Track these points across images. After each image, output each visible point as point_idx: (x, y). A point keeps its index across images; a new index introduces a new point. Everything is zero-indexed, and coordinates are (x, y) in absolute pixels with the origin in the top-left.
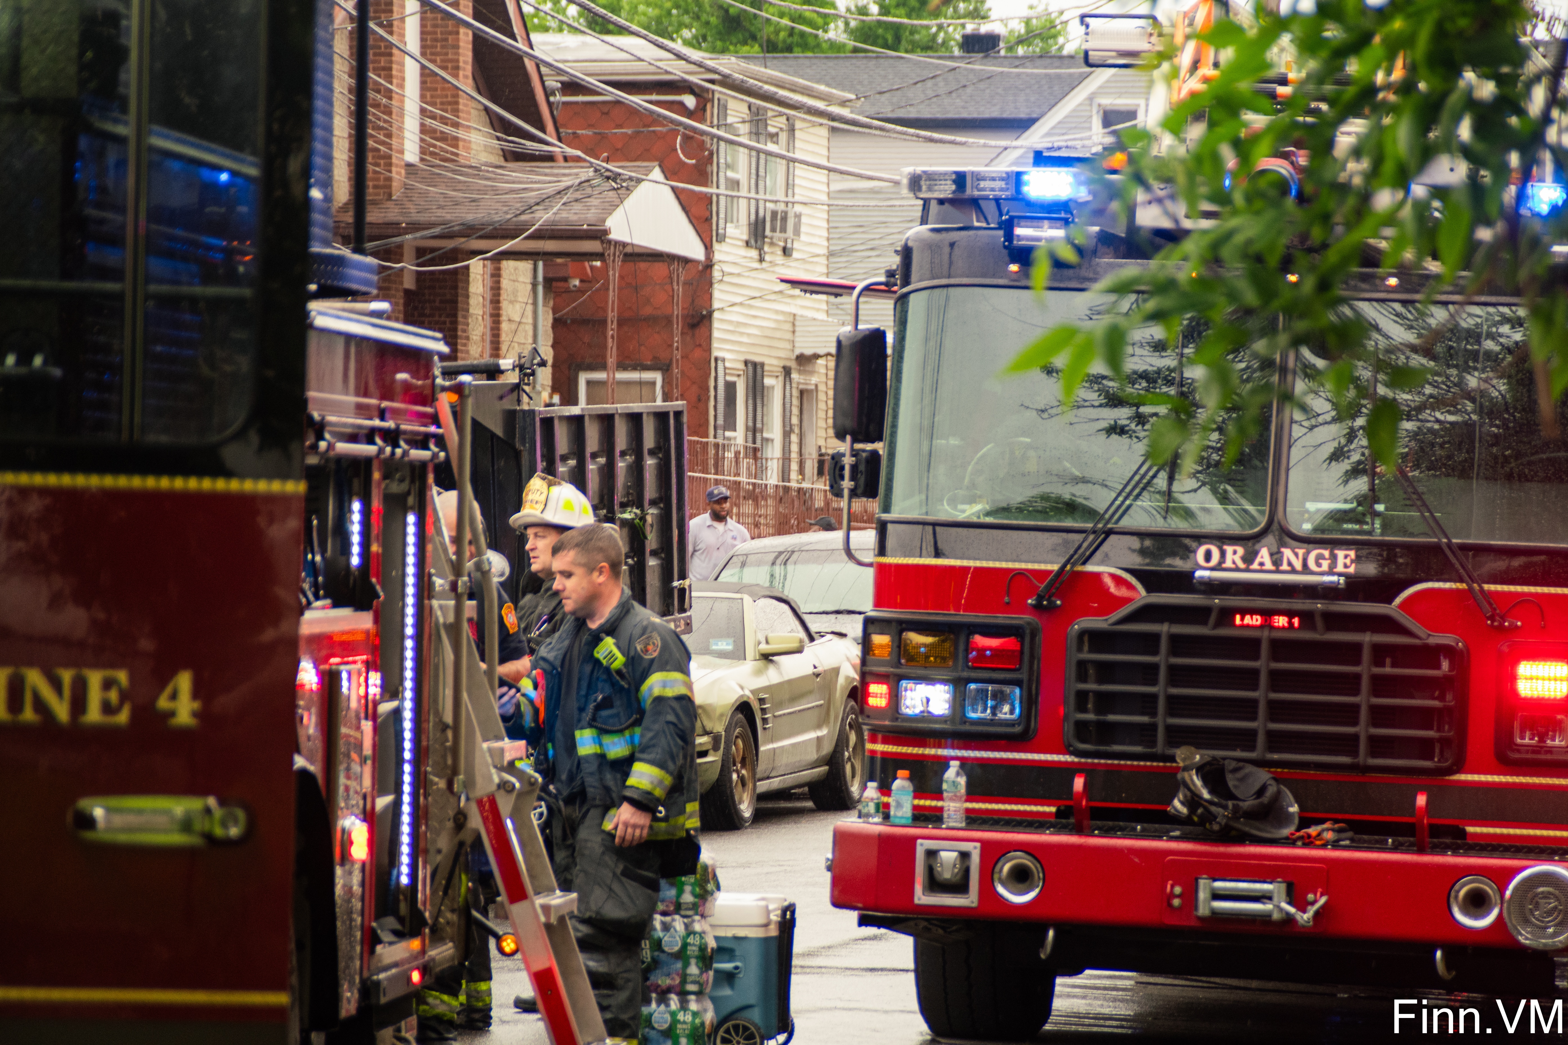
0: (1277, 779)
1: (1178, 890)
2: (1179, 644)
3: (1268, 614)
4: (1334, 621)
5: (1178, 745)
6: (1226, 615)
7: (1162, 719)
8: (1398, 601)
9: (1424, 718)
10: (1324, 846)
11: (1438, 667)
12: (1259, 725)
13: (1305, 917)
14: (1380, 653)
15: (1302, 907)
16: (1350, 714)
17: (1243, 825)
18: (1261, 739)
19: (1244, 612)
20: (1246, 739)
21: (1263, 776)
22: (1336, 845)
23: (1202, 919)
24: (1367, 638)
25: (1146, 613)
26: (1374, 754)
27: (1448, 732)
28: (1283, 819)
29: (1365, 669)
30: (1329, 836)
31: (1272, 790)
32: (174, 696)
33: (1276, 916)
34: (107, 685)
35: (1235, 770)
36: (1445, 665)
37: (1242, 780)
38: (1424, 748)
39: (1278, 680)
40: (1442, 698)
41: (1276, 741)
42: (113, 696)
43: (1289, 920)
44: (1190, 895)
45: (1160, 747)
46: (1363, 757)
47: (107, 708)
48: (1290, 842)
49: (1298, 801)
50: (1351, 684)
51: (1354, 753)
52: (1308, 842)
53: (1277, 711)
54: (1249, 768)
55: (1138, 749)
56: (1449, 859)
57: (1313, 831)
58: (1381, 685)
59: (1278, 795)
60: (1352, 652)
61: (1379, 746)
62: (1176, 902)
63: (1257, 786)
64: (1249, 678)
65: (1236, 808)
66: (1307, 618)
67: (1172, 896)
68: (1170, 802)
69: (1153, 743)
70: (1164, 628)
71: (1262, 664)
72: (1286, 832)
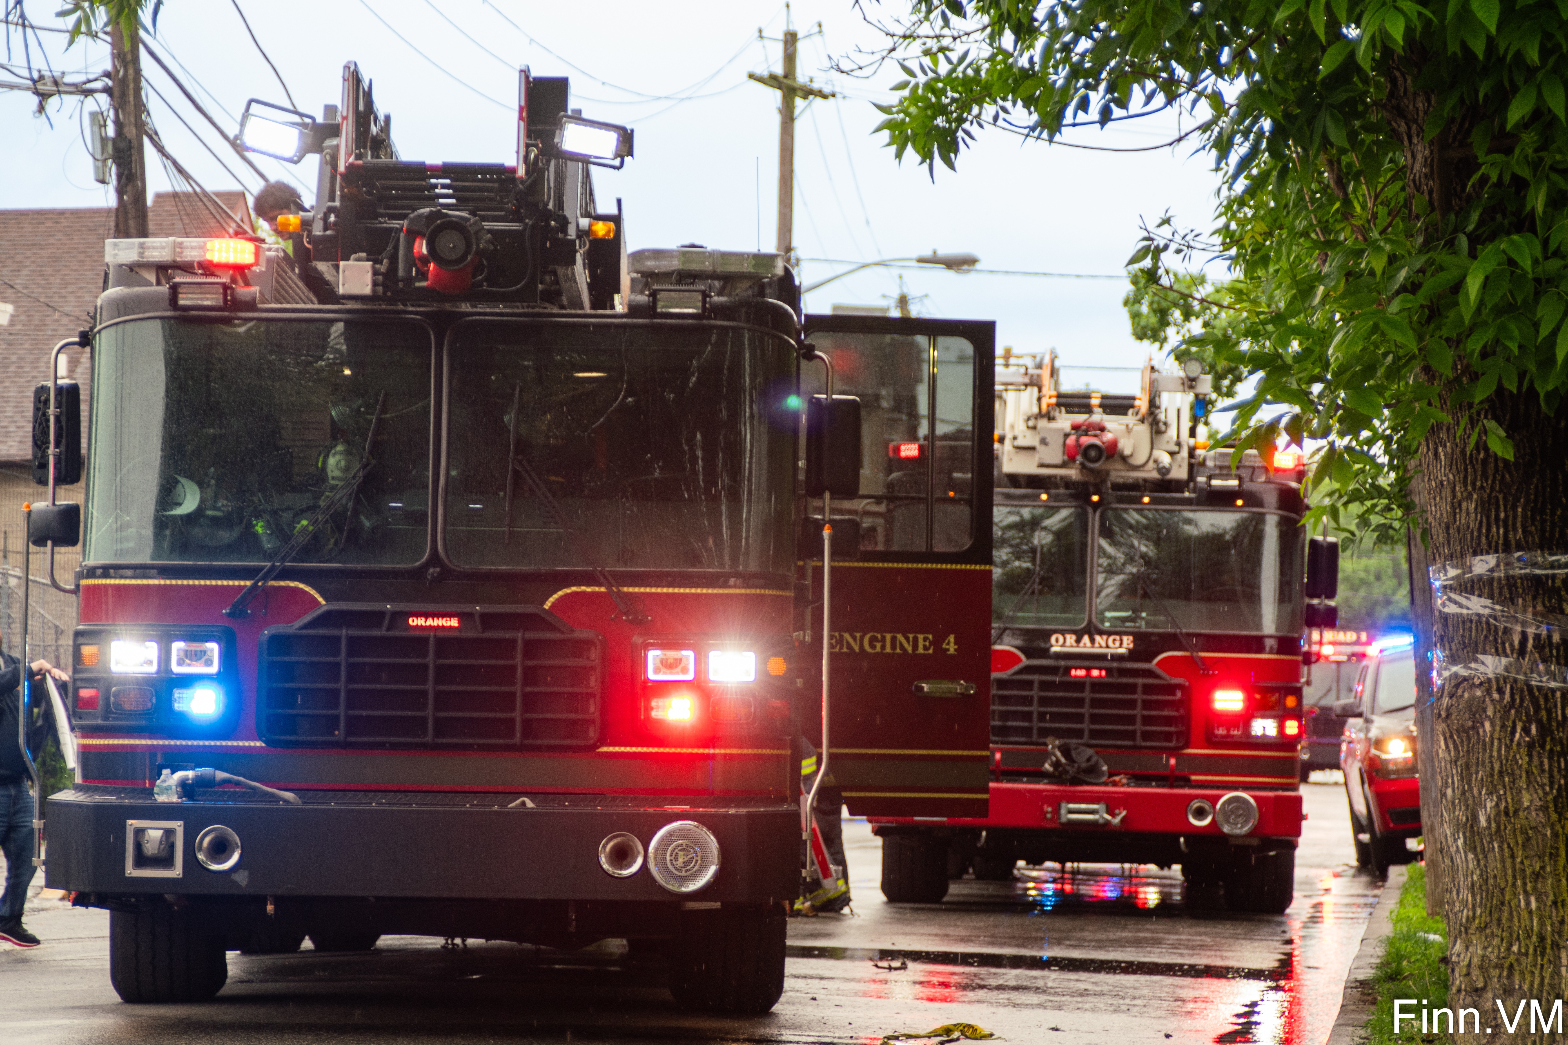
0: (1097, 753)
1: (1050, 809)
2: (1044, 686)
3: (1088, 669)
4: (1123, 672)
5: (1046, 737)
6: (1068, 670)
7: (1036, 724)
8: (1155, 661)
9: (1168, 721)
10: (1123, 785)
11: (1174, 694)
12: (1086, 726)
13: (1116, 821)
14: (1147, 689)
15: (1113, 815)
16: (1131, 720)
17: (1082, 776)
18: (1086, 733)
19: (1076, 668)
20: (1079, 734)
21: (1090, 752)
22: (1128, 785)
23: (1062, 824)
24: (1140, 681)
25: (1028, 669)
26: (1144, 740)
27: (1181, 728)
28: (1101, 774)
29: (1138, 696)
30: (1124, 781)
31: (1095, 758)
32: (948, 644)
33: (1101, 821)
34: (925, 639)
35: (1076, 749)
36: (1179, 694)
37: (1079, 754)
38: (1168, 736)
39: (1095, 703)
40: (1177, 711)
41: (1094, 734)
42: (927, 644)
43: (1108, 823)
44: (1056, 811)
45: (1035, 738)
46: (1139, 742)
47: (926, 648)
48: (1105, 784)
49: (1106, 763)
50: (1132, 704)
51: (1134, 739)
52: (1115, 784)
53: (1094, 718)
54: (1082, 748)
55: (1023, 739)
56: (1187, 791)
57: (1117, 778)
58: (1147, 705)
59: (1097, 762)
60: (1132, 688)
61: (1146, 736)
62: (1049, 816)
63: (1087, 757)
64: (1080, 702)
65: (1079, 768)
66: (1109, 671)
67: (1047, 812)
68: (1043, 765)
69: (1031, 736)
70: (1036, 678)
71: (1087, 695)
72: (1104, 779)
